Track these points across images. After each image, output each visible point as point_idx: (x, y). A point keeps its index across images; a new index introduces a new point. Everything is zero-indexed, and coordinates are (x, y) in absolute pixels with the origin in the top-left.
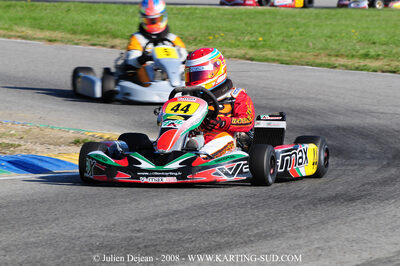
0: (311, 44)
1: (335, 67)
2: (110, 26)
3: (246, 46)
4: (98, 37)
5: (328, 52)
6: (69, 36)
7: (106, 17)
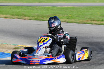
0: (85, 17)
1: (93, 24)
2: (24, 13)
3: (65, 18)
4: (20, 16)
5: (91, 20)
6: (11, 16)
7: (22, 10)
